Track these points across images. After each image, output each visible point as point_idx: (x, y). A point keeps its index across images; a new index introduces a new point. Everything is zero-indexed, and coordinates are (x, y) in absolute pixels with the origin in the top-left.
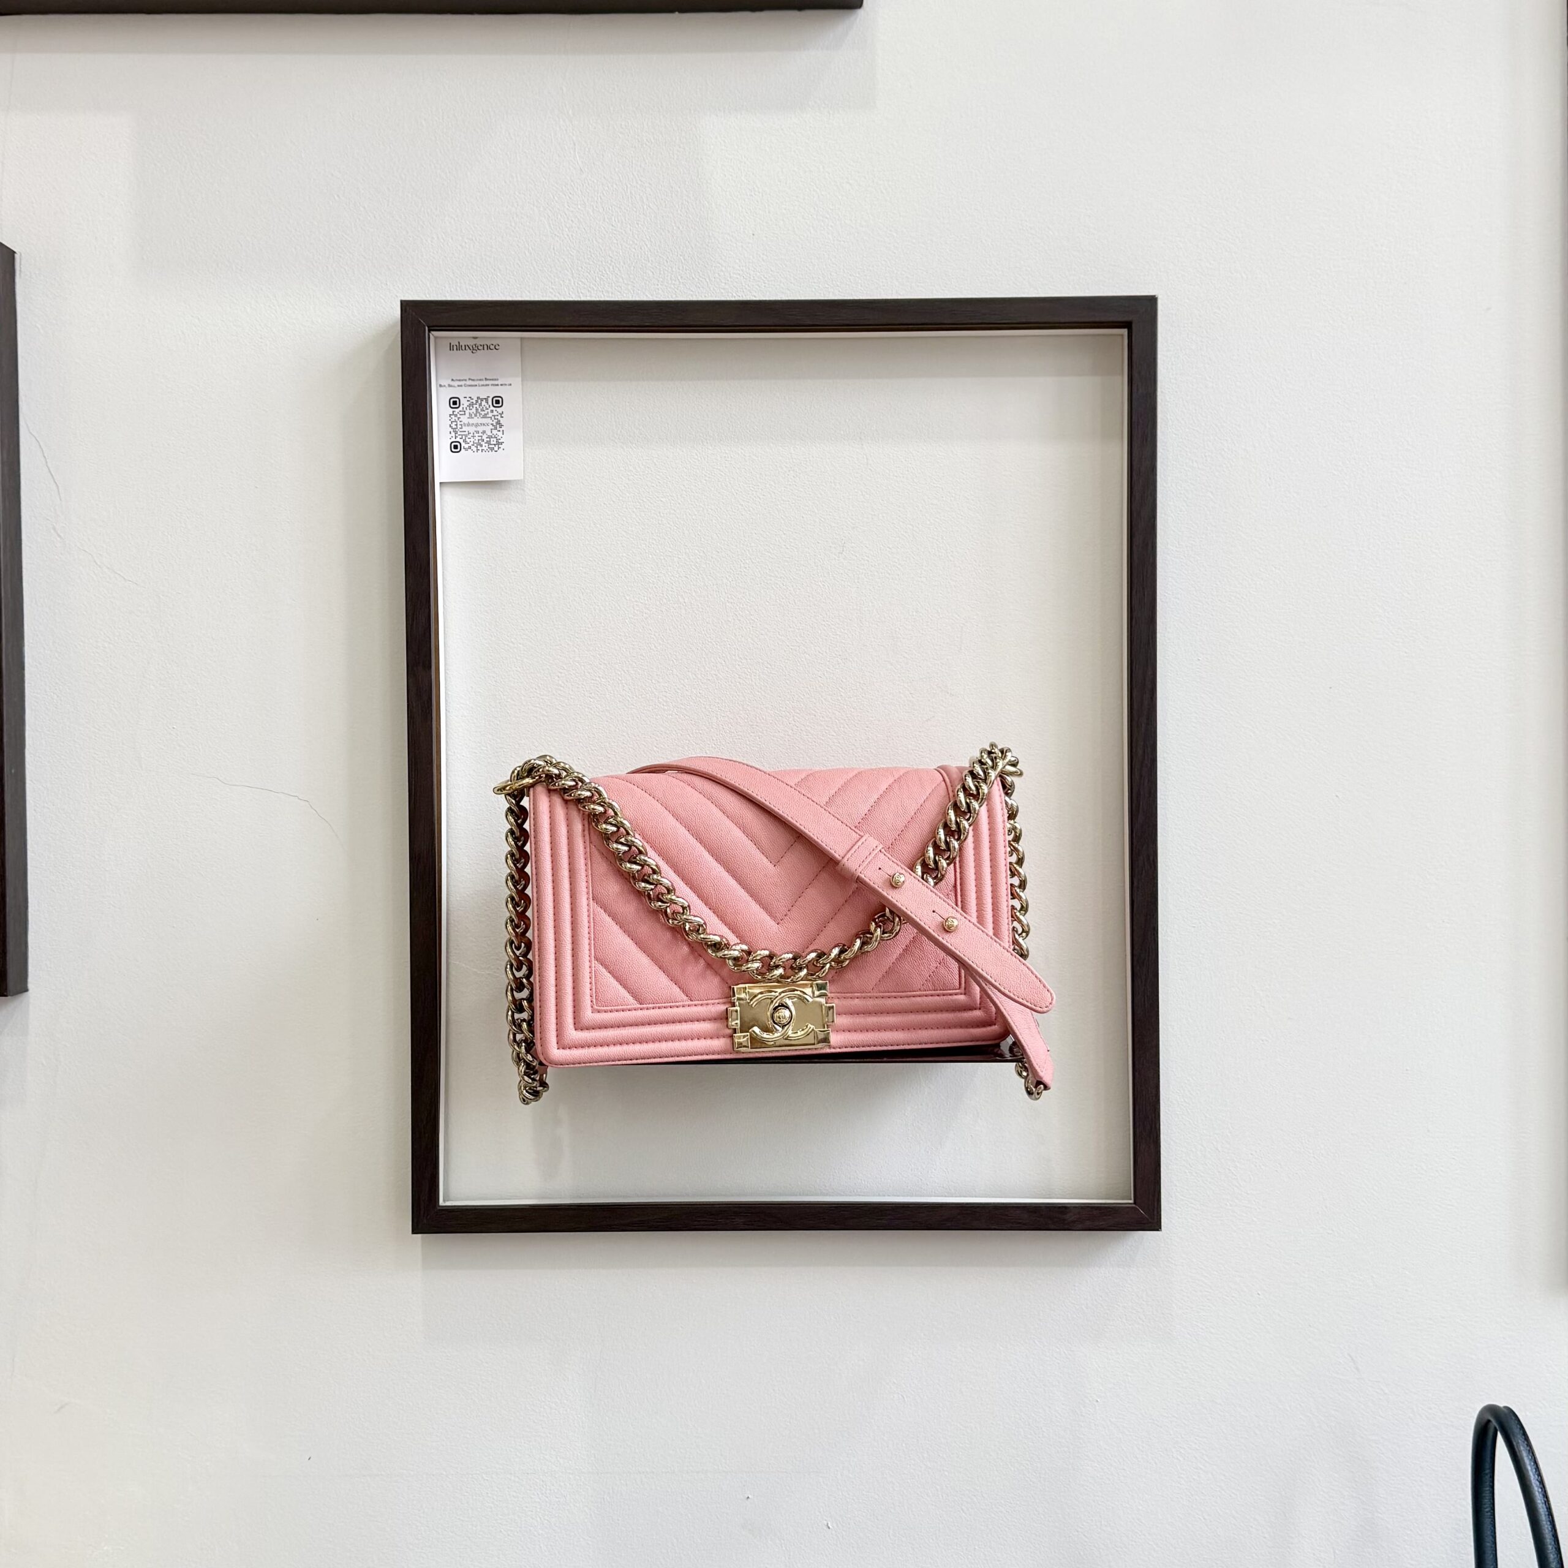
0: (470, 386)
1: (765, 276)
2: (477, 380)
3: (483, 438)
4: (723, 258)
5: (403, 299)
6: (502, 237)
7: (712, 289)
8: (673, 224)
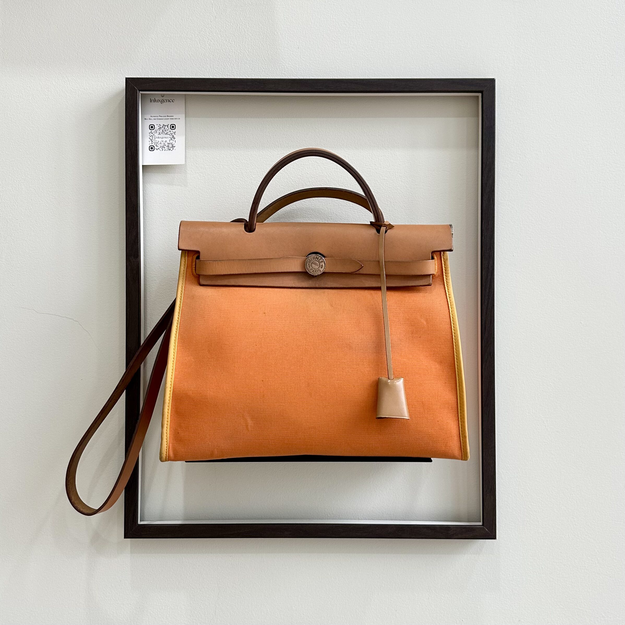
0: (159, 119)
1: (304, 68)
2: (164, 116)
3: (165, 144)
4: (284, 59)
5: (128, 77)
6: (177, 49)
7: (278, 74)
8: (260, 43)
